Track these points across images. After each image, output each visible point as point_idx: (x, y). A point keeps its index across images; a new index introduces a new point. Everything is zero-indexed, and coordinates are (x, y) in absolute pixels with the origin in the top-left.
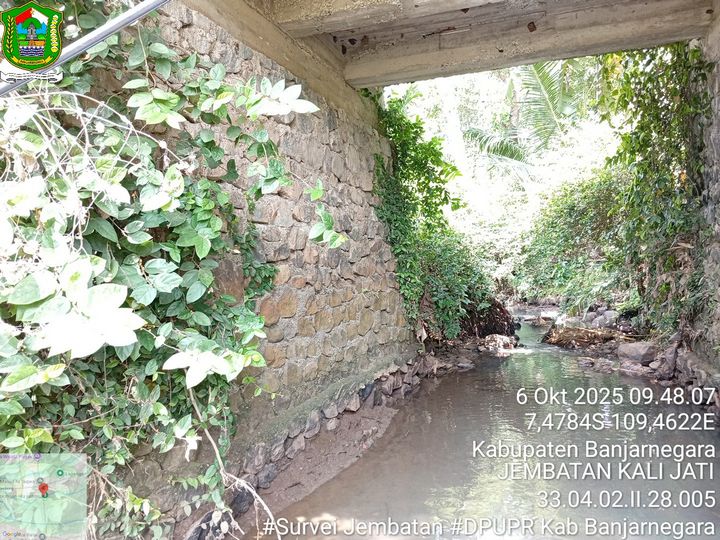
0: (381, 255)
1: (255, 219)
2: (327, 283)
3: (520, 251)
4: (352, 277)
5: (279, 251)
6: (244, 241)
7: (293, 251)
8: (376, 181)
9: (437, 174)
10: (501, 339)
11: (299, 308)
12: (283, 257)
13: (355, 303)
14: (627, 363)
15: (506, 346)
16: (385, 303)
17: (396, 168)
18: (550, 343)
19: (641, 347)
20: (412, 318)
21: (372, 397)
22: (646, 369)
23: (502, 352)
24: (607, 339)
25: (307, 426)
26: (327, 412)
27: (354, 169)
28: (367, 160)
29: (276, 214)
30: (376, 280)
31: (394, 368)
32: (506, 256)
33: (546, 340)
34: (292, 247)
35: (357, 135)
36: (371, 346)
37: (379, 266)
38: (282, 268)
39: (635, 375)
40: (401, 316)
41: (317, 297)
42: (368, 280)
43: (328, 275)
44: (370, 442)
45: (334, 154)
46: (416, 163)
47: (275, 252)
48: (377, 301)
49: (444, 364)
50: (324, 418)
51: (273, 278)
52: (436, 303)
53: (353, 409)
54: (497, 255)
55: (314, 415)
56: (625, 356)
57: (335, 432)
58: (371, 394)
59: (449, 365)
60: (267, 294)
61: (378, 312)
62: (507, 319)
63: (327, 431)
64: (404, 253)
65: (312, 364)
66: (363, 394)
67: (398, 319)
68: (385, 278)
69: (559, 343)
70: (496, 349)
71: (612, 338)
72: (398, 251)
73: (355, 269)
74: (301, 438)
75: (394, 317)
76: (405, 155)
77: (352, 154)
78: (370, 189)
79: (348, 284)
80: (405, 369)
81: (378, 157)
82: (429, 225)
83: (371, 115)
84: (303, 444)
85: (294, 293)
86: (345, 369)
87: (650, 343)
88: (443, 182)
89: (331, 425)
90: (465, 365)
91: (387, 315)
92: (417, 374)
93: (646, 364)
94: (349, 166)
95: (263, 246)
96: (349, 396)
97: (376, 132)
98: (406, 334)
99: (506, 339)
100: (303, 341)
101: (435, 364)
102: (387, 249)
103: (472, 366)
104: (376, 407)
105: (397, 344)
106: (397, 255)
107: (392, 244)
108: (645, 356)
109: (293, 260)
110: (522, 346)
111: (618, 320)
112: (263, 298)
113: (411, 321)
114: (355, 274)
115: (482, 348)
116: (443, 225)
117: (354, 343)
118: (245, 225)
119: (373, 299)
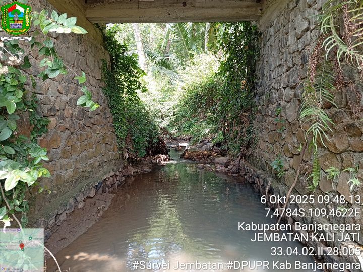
0: (105, 114)
1: (36, 91)
2: (77, 129)
3: (172, 114)
4: (91, 126)
5: (50, 110)
6: (30, 104)
7: (58, 110)
8: (103, 74)
9: (134, 73)
10: (163, 157)
11: (62, 143)
12: (52, 114)
13: (92, 139)
14: (219, 166)
15: (165, 160)
16: (108, 139)
17: (113, 68)
18: (184, 158)
19: (224, 159)
20: (121, 147)
21: (101, 189)
22: (226, 169)
23: (163, 162)
24: (209, 156)
25: (68, 207)
26: (78, 199)
27: (91, 67)
28: (98, 62)
29: (48, 89)
30: (103, 127)
31: (112, 174)
32: (166, 116)
33: (182, 156)
34: (58, 108)
35: (93, 48)
36: (100, 163)
37: (104, 119)
38: (52, 120)
39: (222, 172)
40: (116, 146)
41: (72, 136)
42: (99, 127)
43: (77, 125)
44: (101, 213)
45: (80, 57)
46: (124, 66)
47: (48, 110)
48: (104, 138)
49: (136, 170)
50: (76, 202)
51: (47, 126)
52: (134, 140)
53: (92, 196)
54: (162, 116)
55: (71, 201)
56: (218, 163)
57: (82, 209)
58: (101, 187)
59: (139, 170)
60: (44, 135)
61: (104, 144)
62: (165, 147)
63: (78, 209)
64: (118, 113)
65: (69, 173)
66: (96, 188)
67: (114, 148)
68: (107, 126)
69: (188, 158)
70: (160, 161)
71: (211, 155)
72: (115, 112)
73: (92, 121)
74: (64, 214)
75: (112, 147)
76: (118, 61)
77: (90, 58)
78: (100, 78)
79: (88, 129)
80: (118, 173)
81: (103, 61)
82: (130, 100)
83: (100, 38)
84: (65, 217)
85: (59, 134)
86: (87, 175)
87: (228, 157)
88: (138, 78)
89: (80, 205)
90: (147, 170)
91: (108, 146)
92: (124, 176)
93: (226, 167)
94: (89, 64)
95: (41, 107)
96: (89, 190)
97: (103, 47)
98: (118, 156)
99: (165, 156)
100: (65, 161)
101: (132, 170)
102: (108, 111)
103: (150, 170)
104: (103, 194)
105: (114, 161)
106: (114, 114)
107: (111, 108)
108: (226, 163)
109: (58, 116)
110: (172, 159)
111: (213, 147)
112: (41, 138)
113: (121, 149)
114: (92, 124)
115: (154, 161)
116: (137, 100)
117: (92, 161)
118: (30, 94)
119: (102, 137)
